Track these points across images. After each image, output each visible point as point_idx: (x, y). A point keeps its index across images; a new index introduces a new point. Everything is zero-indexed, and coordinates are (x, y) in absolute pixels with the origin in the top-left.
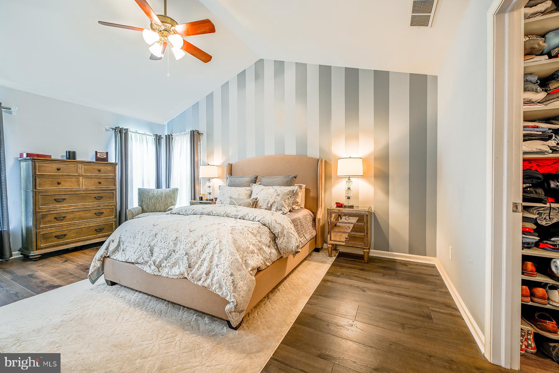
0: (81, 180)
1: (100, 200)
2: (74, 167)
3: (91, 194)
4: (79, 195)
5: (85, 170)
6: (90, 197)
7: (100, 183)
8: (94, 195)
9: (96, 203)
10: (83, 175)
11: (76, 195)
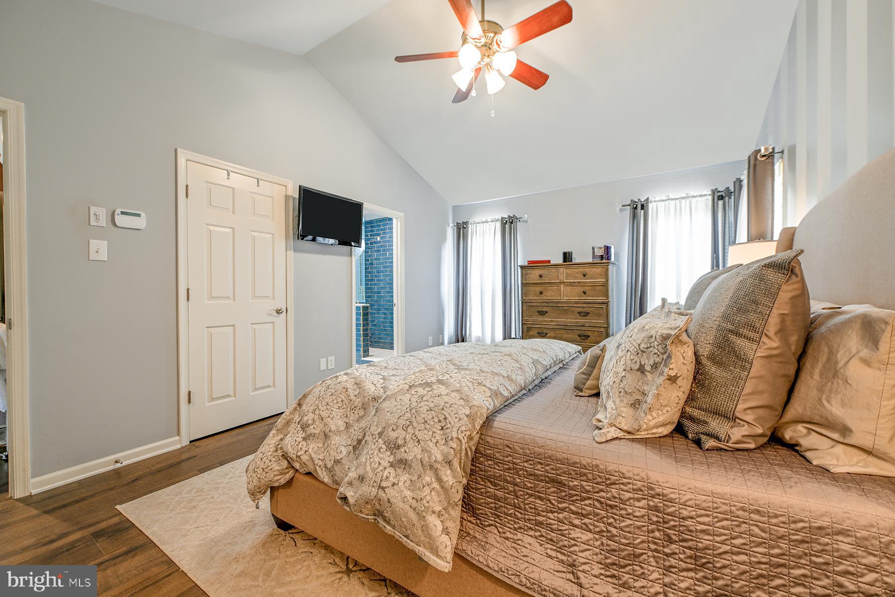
0: (562, 289)
1: (585, 317)
2: (555, 272)
3: (574, 308)
4: (561, 308)
5: (568, 275)
6: (573, 311)
7: (585, 293)
8: (578, 309)
9: (581, 321)
10: (565, 282)
11: (558, 308)
